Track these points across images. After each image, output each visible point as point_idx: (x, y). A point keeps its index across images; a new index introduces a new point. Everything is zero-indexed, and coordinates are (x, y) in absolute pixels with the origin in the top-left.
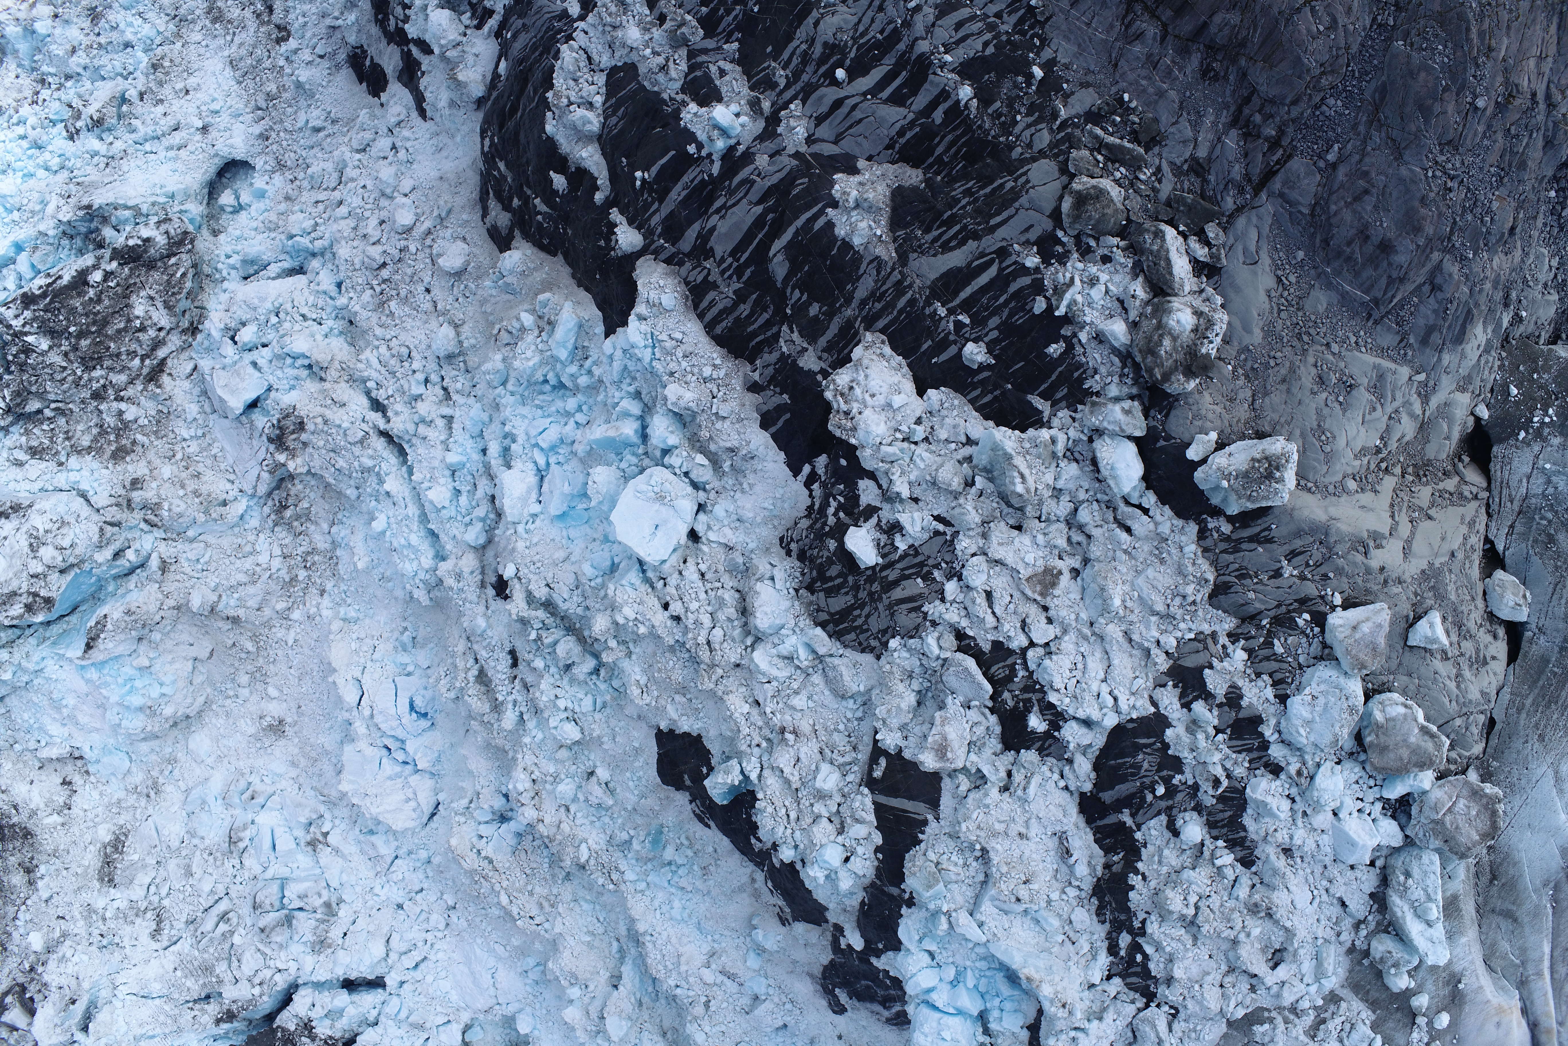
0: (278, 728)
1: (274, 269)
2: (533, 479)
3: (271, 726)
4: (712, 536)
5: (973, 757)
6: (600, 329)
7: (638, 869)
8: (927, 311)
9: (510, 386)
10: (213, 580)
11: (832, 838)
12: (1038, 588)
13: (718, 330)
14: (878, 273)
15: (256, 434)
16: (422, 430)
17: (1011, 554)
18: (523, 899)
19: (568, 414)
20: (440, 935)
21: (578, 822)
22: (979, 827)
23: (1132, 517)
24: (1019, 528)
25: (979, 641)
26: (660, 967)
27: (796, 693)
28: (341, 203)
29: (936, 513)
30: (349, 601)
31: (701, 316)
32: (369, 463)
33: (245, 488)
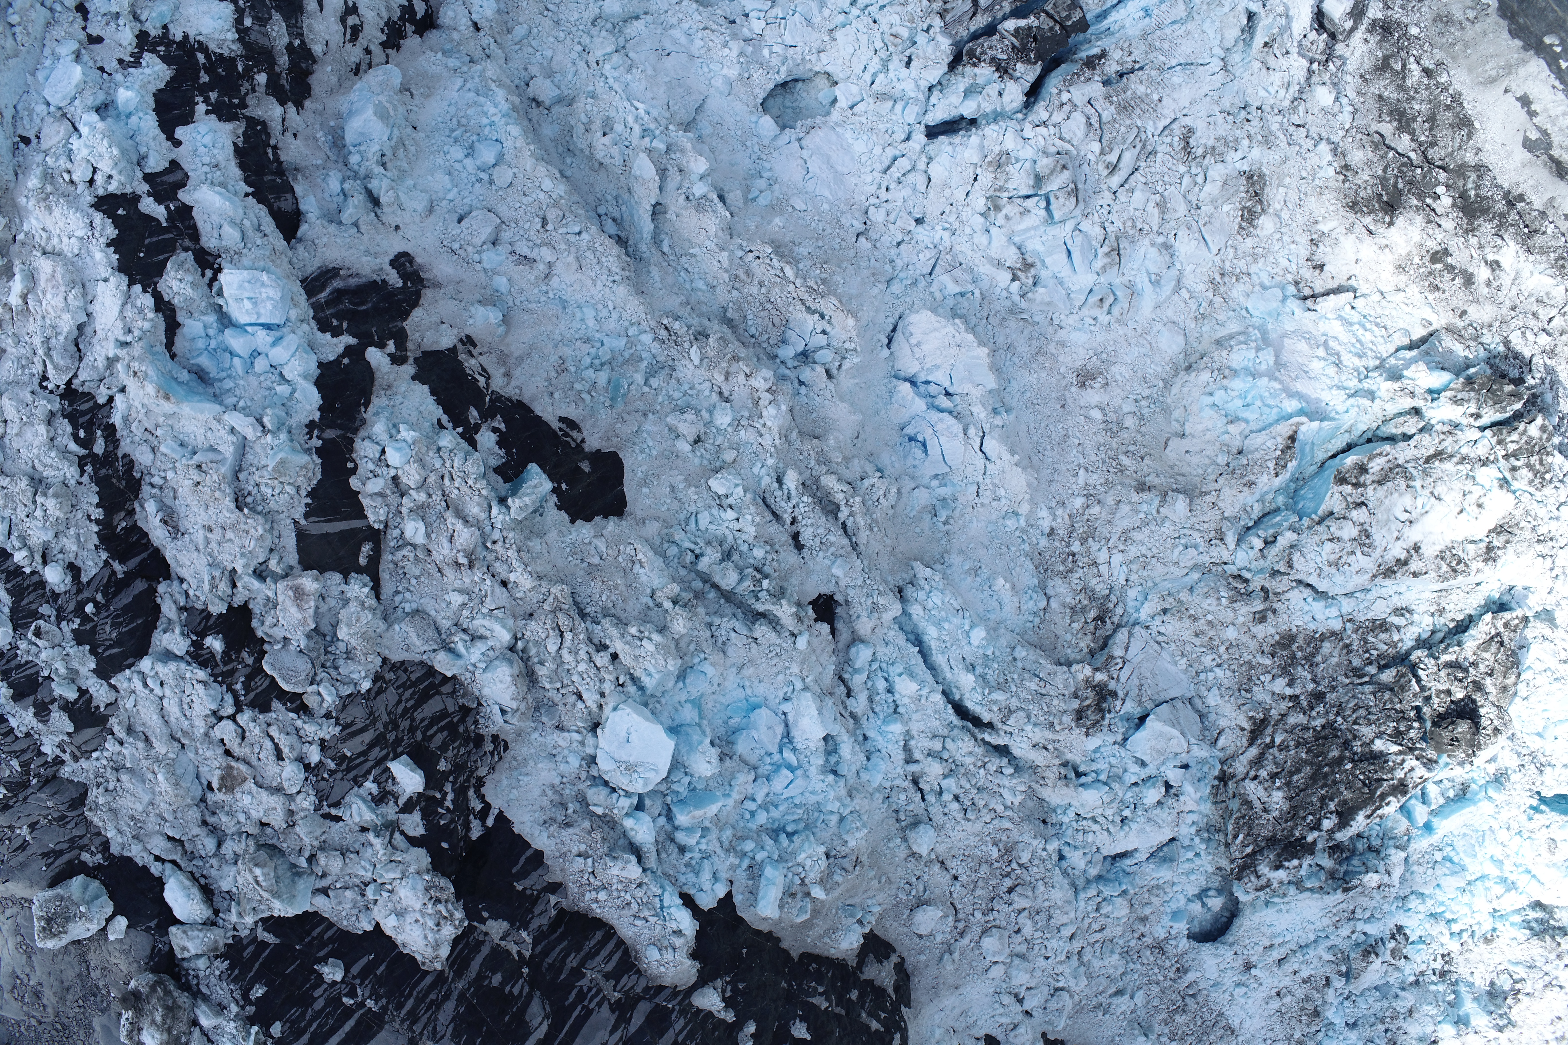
0: (1085, 378)
1: (1142, 856)
2: (794, 732)
3: (1093, 378)
4: (576, 736)
5: (270, 594)
6: (737, 899)
7: (639, 347)
8: (384, 1001)
9: (834, 819)
10: (1167, 529)
11: (400, 473)
12: (235, 772)
13: (599, 935)
14: (435, 1028)
15: (1134, 692)
16: (937, 746)
17: (264, 800)
18: (769, 276)
19: (765, 807)
20: (873, 200)
21: (707, 385)
22: (247, 532)
23: (167, 850)
24: (263, 825)
25: (283, 709)
26: (600, 249)
27: (464, 605)
28: (1072, 937)
29: (341, 823)
30: (1017, 533)
31: (621, 942)
32: (996, 696)
33: (1143, 631)
